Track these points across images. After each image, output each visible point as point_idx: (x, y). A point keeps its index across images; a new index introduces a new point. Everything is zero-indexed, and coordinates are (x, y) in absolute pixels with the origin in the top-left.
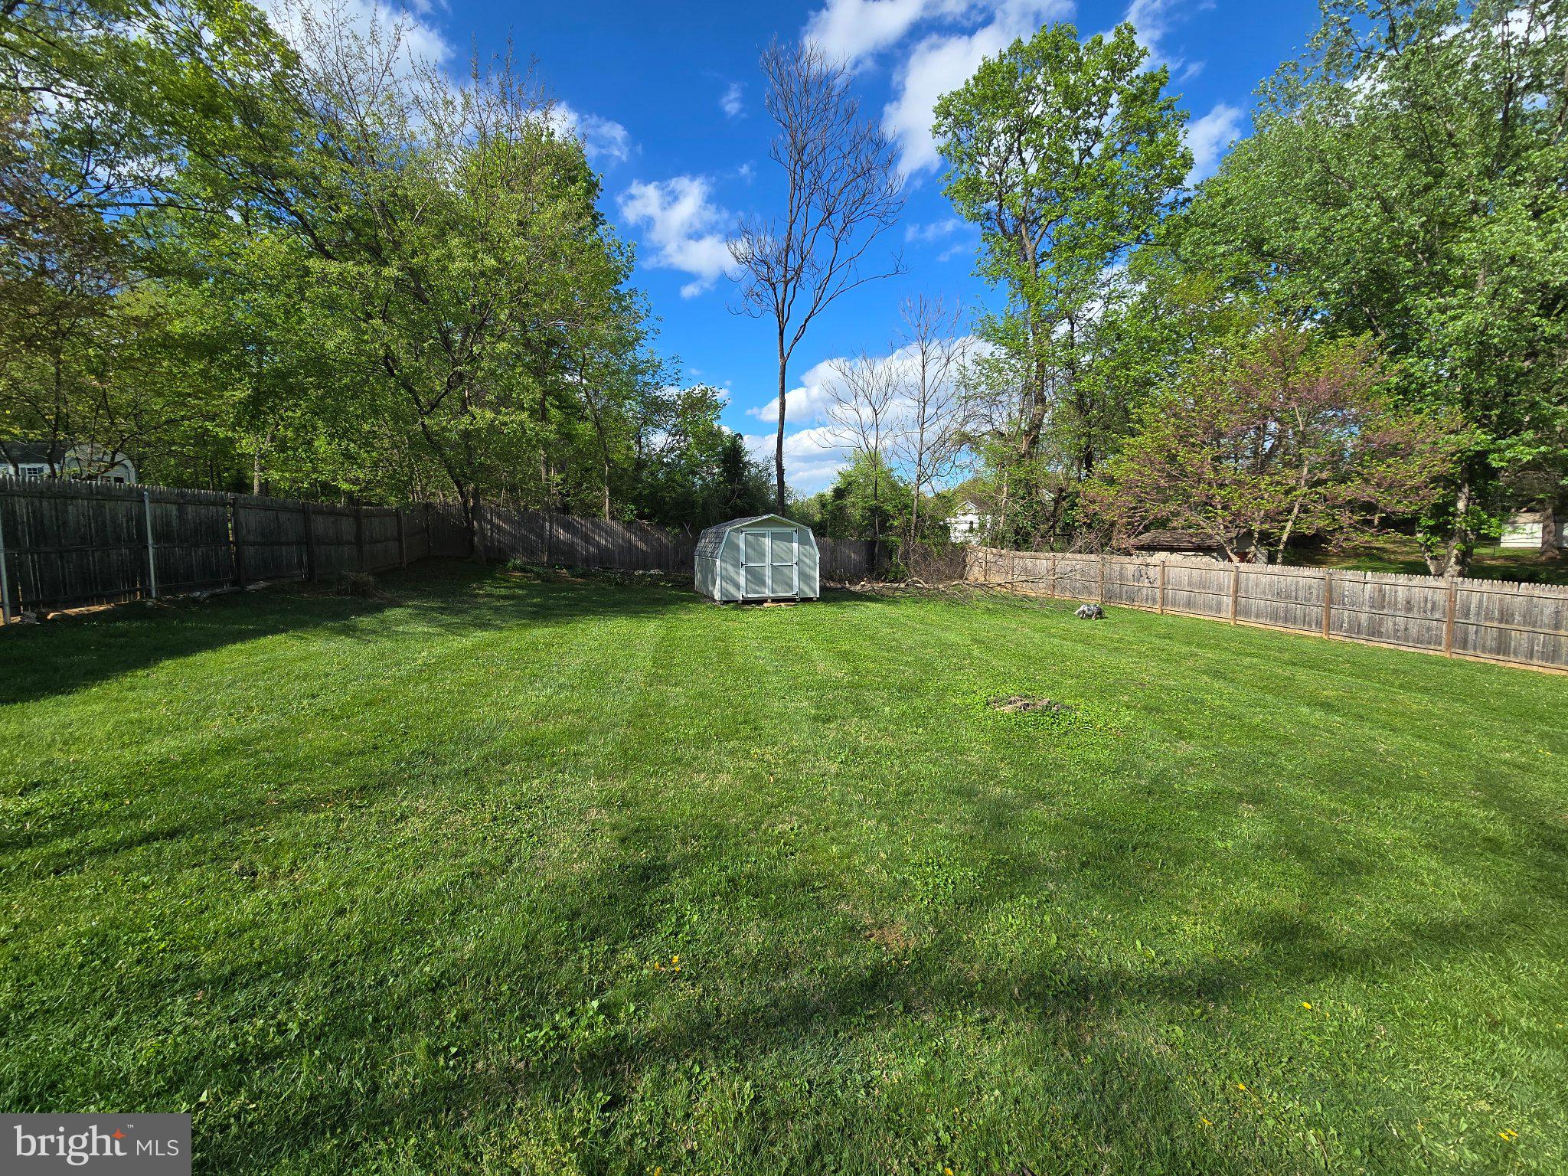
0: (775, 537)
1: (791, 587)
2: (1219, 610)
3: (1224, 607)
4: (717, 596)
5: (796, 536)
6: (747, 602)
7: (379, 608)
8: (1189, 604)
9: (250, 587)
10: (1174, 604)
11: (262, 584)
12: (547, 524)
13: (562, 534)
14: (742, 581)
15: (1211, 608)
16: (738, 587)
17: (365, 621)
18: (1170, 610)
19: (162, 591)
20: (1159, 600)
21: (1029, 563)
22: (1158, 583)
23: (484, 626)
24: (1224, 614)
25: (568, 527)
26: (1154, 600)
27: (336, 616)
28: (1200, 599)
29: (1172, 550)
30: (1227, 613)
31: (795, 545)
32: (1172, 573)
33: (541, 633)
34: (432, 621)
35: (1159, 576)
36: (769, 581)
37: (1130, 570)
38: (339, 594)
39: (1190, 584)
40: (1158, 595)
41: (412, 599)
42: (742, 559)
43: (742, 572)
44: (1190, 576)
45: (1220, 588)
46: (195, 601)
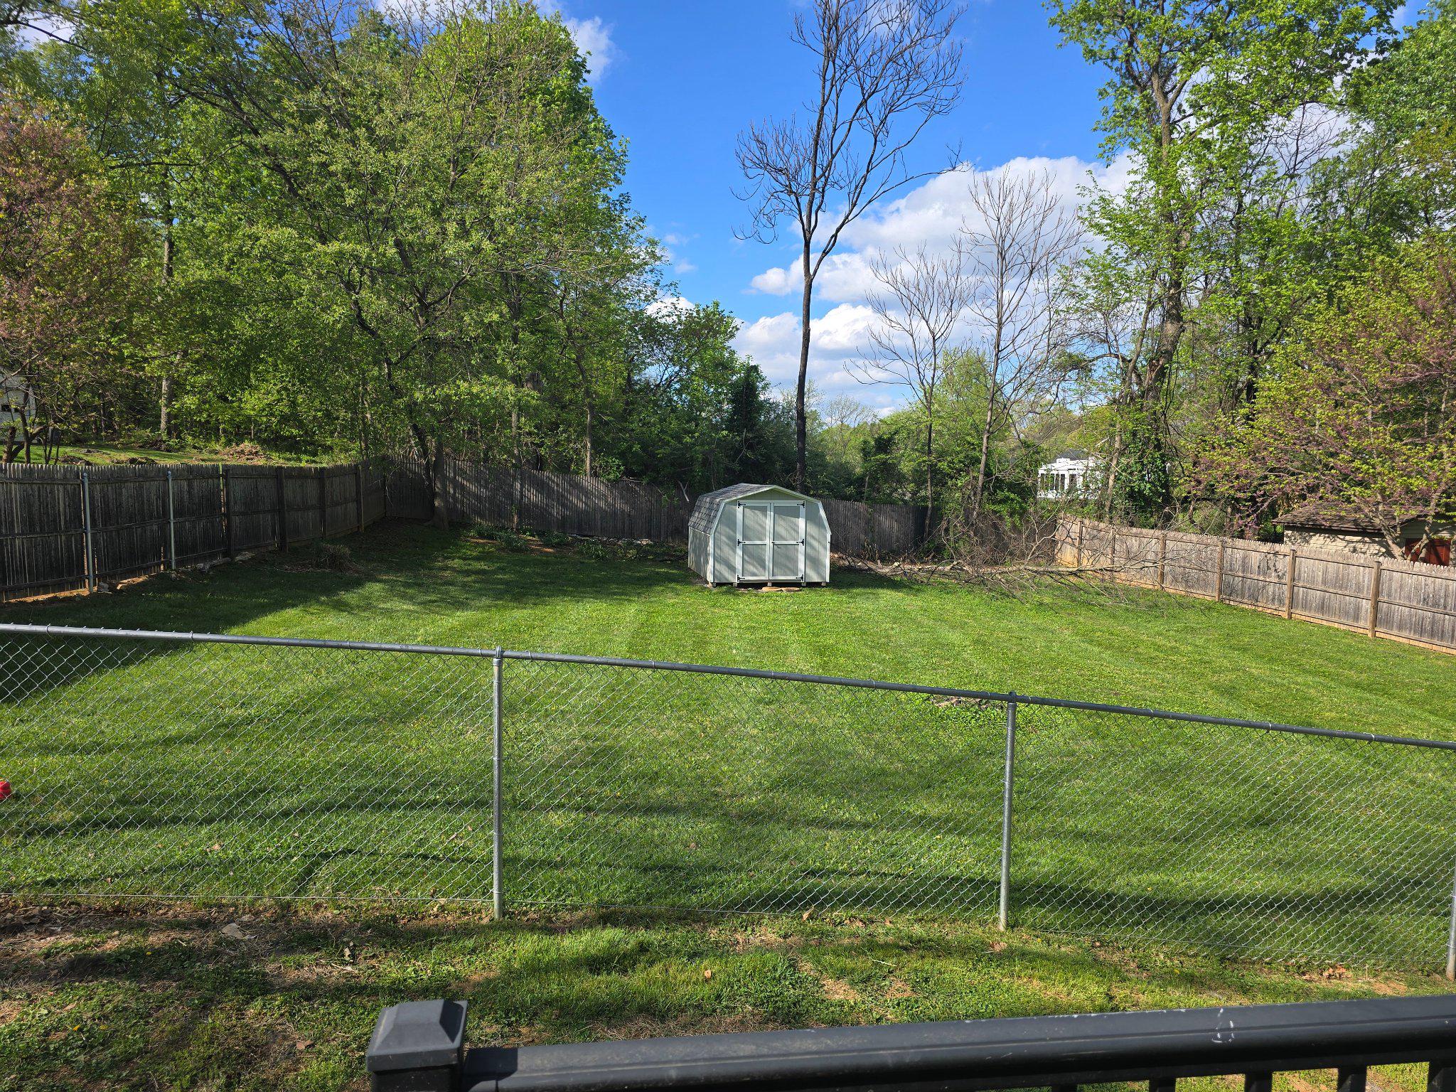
0: (779, 511)
1: (795, 572)
2: (1357, 618)
3: (1363, 613)
4: (710, 578)
5: (803, 510)
6: (744, 585)
7: (358, 583)
8: (1323, 608)
9: (238, 558)
10: (1305, 607)
11: (248, 555)
12: (518, 485)
13: (533, 496)
14: (738, 563)
15: (1347, 614)
16: (732, 569)
17: (350, 597)
18: (1299, 614)
19: (179, 563)
20: (1287, 602)
21: (1134, 543)
22: (1287, 579)
23: (460, 605)
24: (1362, 623)
25: (541, 486)
26: (1281, 601)
27: (328, 591)
28: (1335, 601)
29: (1332, 532)
30: (1365, 622)
31: (801, 522)
32: (1305, 566)
33: (520, 615)
34: (411, 599)
35: (1288, 569)
36: (769, 564)
37: (1255, 558)
38: (318, 566)
39: (1324, 582)
40: (1287, 594)
41: (387, 573)
42: (739, 537)
43: (739, 552)
44: (1325, 572)
45: (1359, 588)
46: (201, 571)
